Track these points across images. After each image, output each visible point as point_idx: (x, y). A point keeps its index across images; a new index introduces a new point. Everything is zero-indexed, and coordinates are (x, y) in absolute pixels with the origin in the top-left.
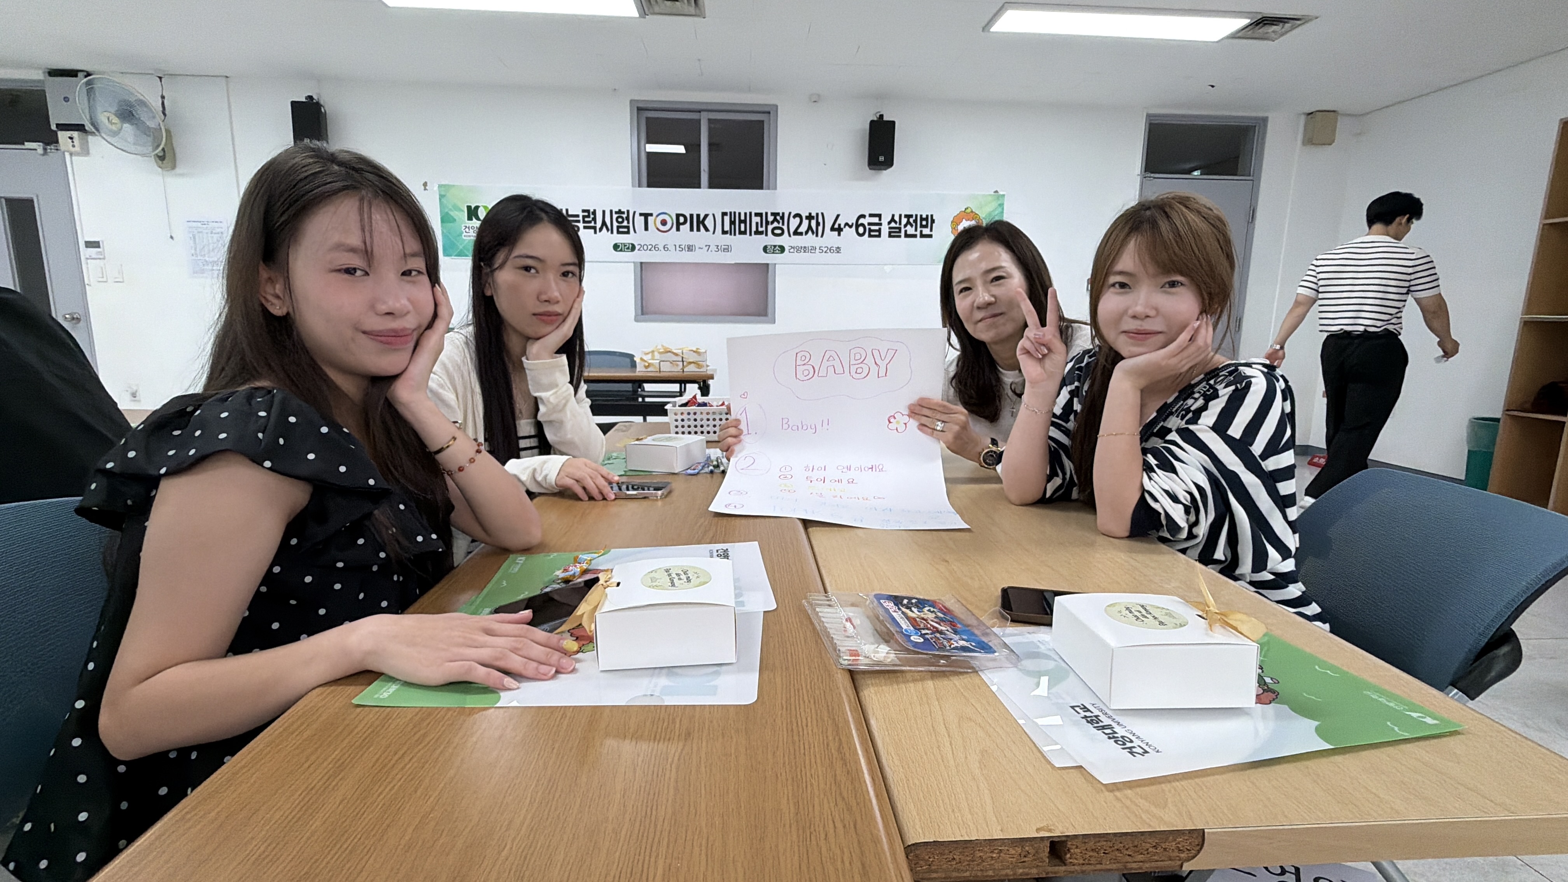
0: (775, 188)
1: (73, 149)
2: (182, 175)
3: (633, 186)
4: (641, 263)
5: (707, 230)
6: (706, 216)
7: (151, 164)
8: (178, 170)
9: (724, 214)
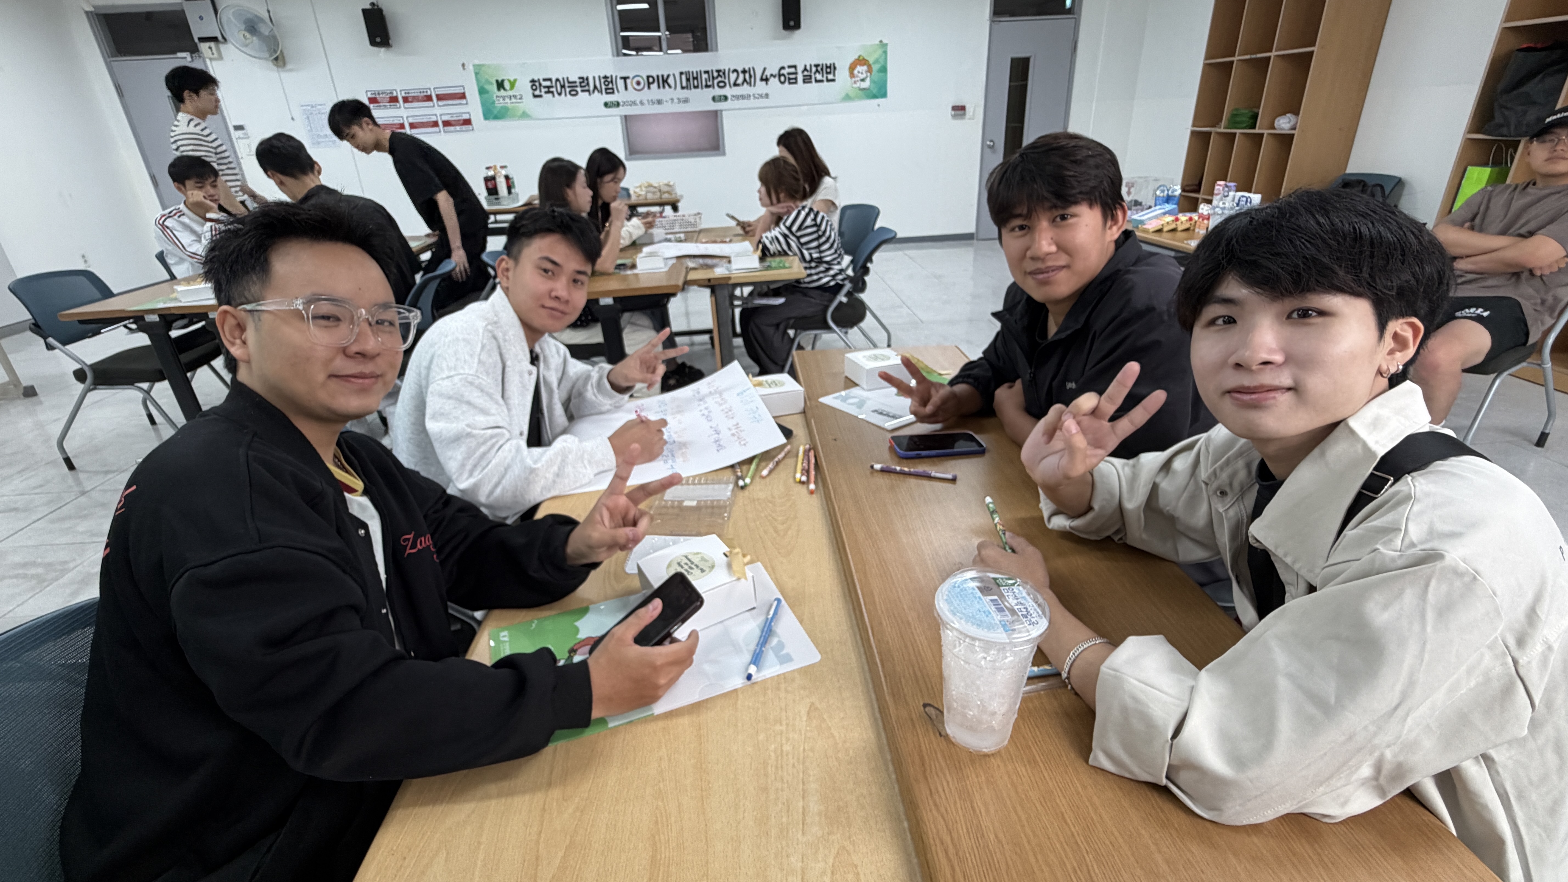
0: (717, 50)
1: (211, 56)
2: (291, 70)
3: (613, 56)
4: (626, 117)
5: (670, 86)
6: (668, 76)
7: (270, 64)
8: (289, 67)
9: (681, 73)
